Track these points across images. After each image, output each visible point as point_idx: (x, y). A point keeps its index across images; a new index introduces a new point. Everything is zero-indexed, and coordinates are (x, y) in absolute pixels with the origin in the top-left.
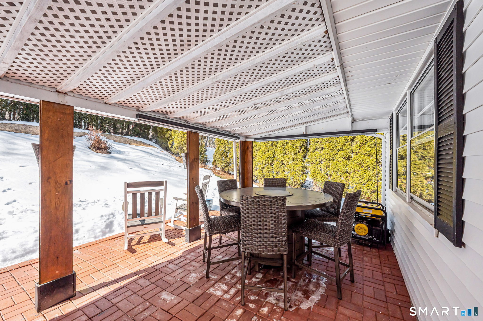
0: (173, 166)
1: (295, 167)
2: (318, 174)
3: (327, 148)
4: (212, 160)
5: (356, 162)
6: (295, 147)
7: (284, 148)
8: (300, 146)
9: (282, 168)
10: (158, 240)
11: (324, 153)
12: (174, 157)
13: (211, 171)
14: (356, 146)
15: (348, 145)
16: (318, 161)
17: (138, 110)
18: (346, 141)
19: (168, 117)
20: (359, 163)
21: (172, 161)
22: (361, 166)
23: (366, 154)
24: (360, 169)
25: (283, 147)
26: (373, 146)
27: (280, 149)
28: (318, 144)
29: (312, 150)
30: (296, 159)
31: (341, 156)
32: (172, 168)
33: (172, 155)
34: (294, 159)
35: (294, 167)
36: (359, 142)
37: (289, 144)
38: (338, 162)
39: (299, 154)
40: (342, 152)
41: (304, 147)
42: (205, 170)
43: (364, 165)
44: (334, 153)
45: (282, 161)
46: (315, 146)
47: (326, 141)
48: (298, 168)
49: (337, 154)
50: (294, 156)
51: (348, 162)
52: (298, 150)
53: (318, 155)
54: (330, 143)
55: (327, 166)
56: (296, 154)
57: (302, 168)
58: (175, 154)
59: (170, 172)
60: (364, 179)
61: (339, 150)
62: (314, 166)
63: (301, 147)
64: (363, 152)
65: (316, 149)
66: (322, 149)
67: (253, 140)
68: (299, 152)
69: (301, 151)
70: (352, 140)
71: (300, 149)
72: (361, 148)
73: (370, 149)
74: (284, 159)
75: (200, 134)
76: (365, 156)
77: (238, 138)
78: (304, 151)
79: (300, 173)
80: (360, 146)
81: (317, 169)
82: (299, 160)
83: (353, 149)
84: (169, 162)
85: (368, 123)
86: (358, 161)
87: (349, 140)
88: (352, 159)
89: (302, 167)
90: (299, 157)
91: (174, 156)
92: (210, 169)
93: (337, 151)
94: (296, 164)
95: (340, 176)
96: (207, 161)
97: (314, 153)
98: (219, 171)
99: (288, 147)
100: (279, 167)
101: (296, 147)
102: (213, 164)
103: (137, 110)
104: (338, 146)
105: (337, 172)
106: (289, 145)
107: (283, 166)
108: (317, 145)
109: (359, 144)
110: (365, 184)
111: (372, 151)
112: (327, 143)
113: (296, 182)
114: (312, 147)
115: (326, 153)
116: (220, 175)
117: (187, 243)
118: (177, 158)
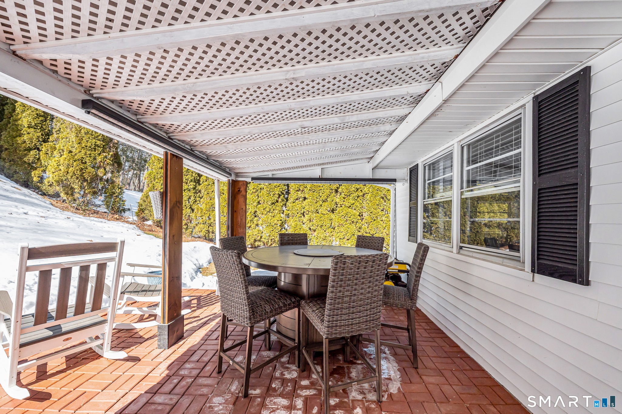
0: (51, 216)
1: (273, 220)
2: (300, 229)
3: (310, 198)
4: (135, 209)
5: (340, 215)
6: (272, 195)
7: (258, 195)
8: (278, 194)
9: (255, 222)
10: (94, 360)
11: (307, 204)
12: (47, 200)
13: (135, 226)
14: (340, 198)
15: (332, 196)
16: (299, 213)
17: (87, 92)
18: (331, 191)
19: (142, 120)
20: (343, 217)
21: (46, 207)
22: (345, 219)
23: (350, 206)
24: (344, 224)
25: (256, 194)
26: (356, 198)
27: (251, 196)
28: (299, 193)
29: (292, 200)
30: (274, 210)
31: (325, 208)
32: (50, 221)
33: (40, 196)
34: (272, 210)
35: (271, 221)
36: (343, 194)
37: (265, 190)
38: (322, 215)
39: (277, 203)
40: (326, 203)
41: (283, 195)
42: (123, 225)
43: (348, 219)
44: (318, 204)
45: (256, 212)
46: (296, 194)
47: (310, 190)
48: (276, 221)
49: (321, 205)
50: (271, 207)
51: (332, 216)
52: (276, 199)
53: (300, 205)
54: (314, 192)
55: (310, 219)
56: (273, 203)
57: (281, 222)
58: (49, 195)
59: (49, 229)
60: (348, 235)
61: (324, 201)
62: (296, 220)
63: (280, 196)
64: (347, 204)
65: (297, 199)
66: (305, 199)
67: (249, 180)
68: (277, 201)
69: (280, 200)
70: (337, 191)
71: (279, 198)
72: (345, 200)
73: (354, 202)
74: (257, 210)
75: (185, 161)
76: (349, 209)
77: (230, 175)
78: (283, 200)
79: (278, 229)
80: (344, 198)
81: (298, 223)
82: (277, 211)
83: (338, 200)
84: (39, 209)
85: (387, 172)
86: (342, 214)
87: (334, 191)
88: (337, 212)
89: (281, 220)
90: (277, 208)
91: (46, 198)
92: (131, 224)
93: (321, 203)
94: (274, 217)
95: (325, 231)
96: (124, 210)
97: (294, 204)
98: (150, 226)
99: (263, 194)
100: (251, 221)
101: (274, 194)
102: (138, 216)
103: (85, 92)
104: (322, 197)
105: (321, 226)
106: (264, 192)
107: (256, 219)
108: (297, 193)
109: (344, 196)
110: (348, 240)
111: (355, 204)
112: (311, 193)
113: (273, 240)
114: (293, 195)
115: (310, 203)
116: (154, 233)
117: (162, 350)
118: (54, 203)
